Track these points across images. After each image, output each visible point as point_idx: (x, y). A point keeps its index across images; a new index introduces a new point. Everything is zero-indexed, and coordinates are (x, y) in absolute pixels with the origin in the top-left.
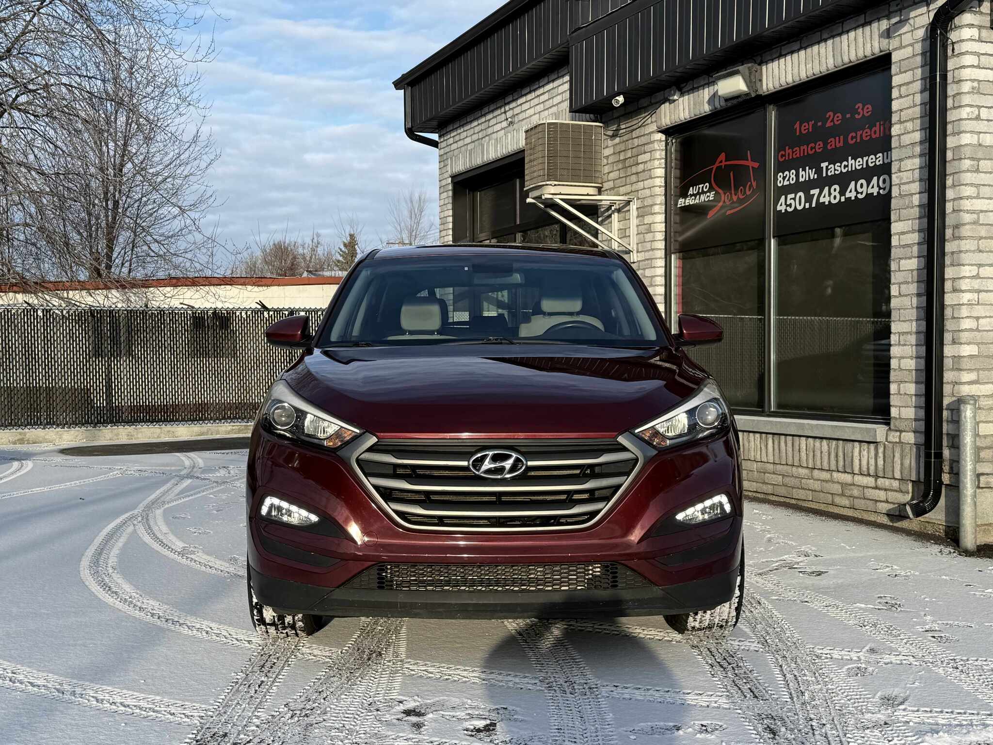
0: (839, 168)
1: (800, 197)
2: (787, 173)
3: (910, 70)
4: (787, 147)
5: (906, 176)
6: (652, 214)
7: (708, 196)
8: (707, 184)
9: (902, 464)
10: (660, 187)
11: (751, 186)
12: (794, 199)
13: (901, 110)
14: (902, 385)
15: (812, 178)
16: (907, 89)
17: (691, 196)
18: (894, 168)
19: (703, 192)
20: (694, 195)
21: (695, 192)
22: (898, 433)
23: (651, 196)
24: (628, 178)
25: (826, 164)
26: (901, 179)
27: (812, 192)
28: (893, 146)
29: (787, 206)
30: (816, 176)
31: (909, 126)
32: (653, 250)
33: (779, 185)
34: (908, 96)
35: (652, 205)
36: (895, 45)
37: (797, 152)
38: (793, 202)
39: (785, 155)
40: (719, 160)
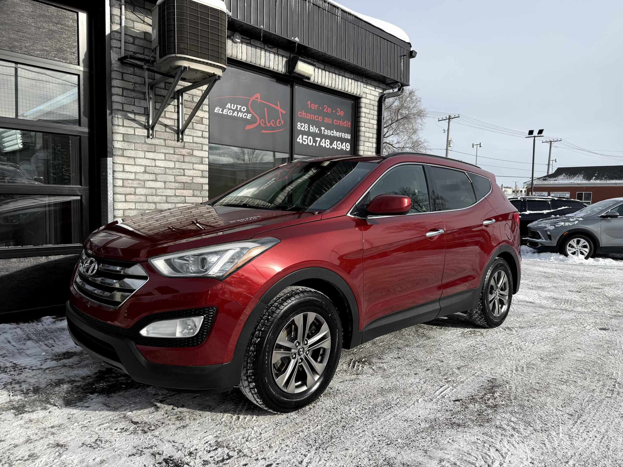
0: (330, 133)
1: (311, 139)
2: (304, 124)
4: (303, 111)
7: (245, 115)
11: (280, 121)
12: (307, 139)
15: (317, 131)
17: (229, 109)
18: (361, 143)
19: (240, 110)
20: (231, 109)
21: (233, 108)
25: (324, 128)
27: (317, 139)
29: (303, 141)
33: (299, 128)
36: (364, 96)
37: (309, 117)
38: (306, 140)
39: (302, 114)
40: (255, 96)
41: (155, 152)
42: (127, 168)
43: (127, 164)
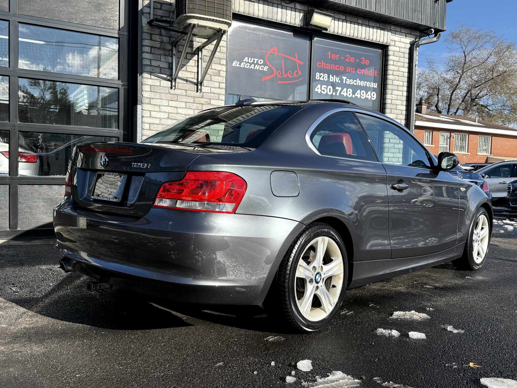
0: (352, 82)
1: (330, 89)
2: (323, 74)
3: (398, 56)
4: (323, 62)
5: (394, 97)
6: (220, 64)
7: (262, 68)
8: (262, 60)
11: (297, 73)
12: (327, 88)
15: (338, 81)
17: (246, 63)
18: (389, 92)
19: (257, 63)
20: (248, 62)
21: (249, 61)
25: (346, 78)
26: (392, 98)
27: (337, 88)
29: (322, 90)
31: (397, 77)
32: (219, 88)
33: (317, 78)
34: (397, 66)
35: (220, 59)
36: (392, 43)
37: (329, 67)
39: (321, 65)
40: (272, 50)
41: (177, 101)
42: (153, 114)
43: (153, 111)
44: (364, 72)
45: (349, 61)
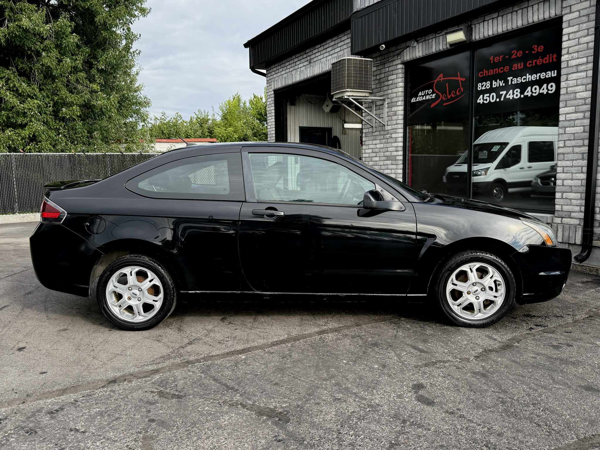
0: (520, 80)
1: (493, 96)
2: (484, 83)
3: (577, 25)
4: (485, 70)
5: (571, 83)
6: (397, 106)
7: (431, 96)
8: (431, 90)
9: (563, 234)
10: (402, 92)
11: (460, 90)
13: (569, 47)
14: (564, 194)
15: (501, 85)
16: (575, 36)
17: (420, 96)
18: (563, 78)
19: (428, 94)
20: (422, 96)
21: (422, 94)
22: (560, 219)
23: (397, 97)
24: (382, 88)
25: (512, 78)
26: (568, 84)
27: (501, 93)
28: (562, 66)
29: (484, 100)
30: (504, 84)
31: (575, 55)
32: (397, 124)
33: (479, 89)
34: (575, 39)
35: (397, 102)
36: (566, 12)
37: (491, 72)
38: (488, 98)
39: (483, 74)
40: (439, 77)
44: (536, 63)
45: (516, 57)
